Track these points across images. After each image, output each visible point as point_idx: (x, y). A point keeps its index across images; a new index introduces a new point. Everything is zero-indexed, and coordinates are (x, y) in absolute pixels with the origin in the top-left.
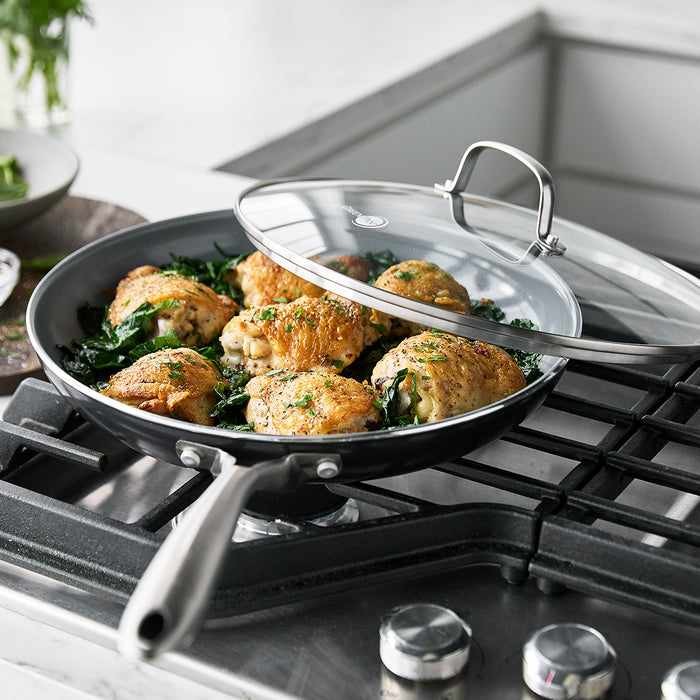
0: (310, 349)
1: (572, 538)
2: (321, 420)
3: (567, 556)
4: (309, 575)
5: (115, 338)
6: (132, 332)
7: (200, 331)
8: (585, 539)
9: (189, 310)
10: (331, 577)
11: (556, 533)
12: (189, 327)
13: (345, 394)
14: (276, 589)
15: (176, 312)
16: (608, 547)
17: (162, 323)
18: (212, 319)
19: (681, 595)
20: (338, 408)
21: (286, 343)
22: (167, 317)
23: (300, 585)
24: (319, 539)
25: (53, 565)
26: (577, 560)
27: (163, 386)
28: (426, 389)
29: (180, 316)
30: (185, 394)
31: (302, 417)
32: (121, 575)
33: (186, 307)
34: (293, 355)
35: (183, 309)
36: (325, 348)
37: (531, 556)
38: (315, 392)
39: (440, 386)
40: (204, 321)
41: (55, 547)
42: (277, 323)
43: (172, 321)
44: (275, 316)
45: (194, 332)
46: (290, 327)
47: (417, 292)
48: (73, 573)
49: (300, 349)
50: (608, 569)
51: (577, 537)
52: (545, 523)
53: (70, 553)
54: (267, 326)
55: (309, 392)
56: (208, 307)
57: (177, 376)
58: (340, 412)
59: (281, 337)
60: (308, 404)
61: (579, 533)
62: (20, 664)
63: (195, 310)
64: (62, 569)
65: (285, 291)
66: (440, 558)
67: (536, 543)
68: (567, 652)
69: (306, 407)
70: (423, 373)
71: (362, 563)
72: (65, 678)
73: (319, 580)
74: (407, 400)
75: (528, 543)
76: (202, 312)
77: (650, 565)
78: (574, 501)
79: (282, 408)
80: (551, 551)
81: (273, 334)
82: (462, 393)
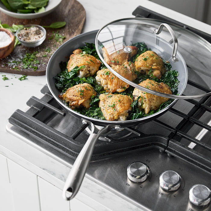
0: (118, 84)
1: (176, 146)
2: (117, 112)
3: (174, 149)
4: (112, 151)
5: (69, 75)
6: (73, 74)
7: (91, 73)
8: (179, 147)
9: (88, 68)
10: (118, 152)
11: (172, 144)
12: (88, 72)
13: (123, 104)
14: (104, 155)
15: (84, 69)
16: (184, 149)
17: (81, 72)
18: (94, 69)
19: (200, 163)
20: (121, 109)
21: (112, 82)
22: (82, 71)
23: (110, 154)
24: (115, 144)
25: (52, 144)
26: (177, 150)
27: (78, 98)
28: (145, 101)
29: (85, 70)
30: (83, 100)
31: (112, 110)
32: (67, 148)
33: (87, 67)
34: (113, 85)
35: (86, 68)
36: (122, 84)
37: (166, 148)
38: (116, 103)
39: (149, 100)
40: (92, 70)
41: (52, 139)
42: (110, 76)
43: (83, 72)
44: (109, 74)
45: (89, 73)
46: (113, 78)
47: (148, 65)
48: (56, 147)
49: (115, 84)
50: (184, 154)
51: (177, 146)
52: (170, 141)
53: (56, 141)
54: (107, 77)
55: (115, 103)
56: (93, 66)
57: (82, 95)
58: (122, 110)
59: (110, 81)
60: (114, 107)
61: (177, 145)
62: (44, 169)
63: (90, 67)
64: (53, 145)
65: (114, 59)
66: (144, 147)
67: (168, 145)
68: (169, 179)
69: (113, 107)
70: (144, 97)
71: (125, 148)
72: (54, 174)
73: (115, 153)
74: (140, 104)
75: (166, 144)
76: (91, 68)
77: (193, 155)
78: (178, 134)
79: (108, 107)
80: (171, 147)
81: (108, 79)
82: (154, 101)
